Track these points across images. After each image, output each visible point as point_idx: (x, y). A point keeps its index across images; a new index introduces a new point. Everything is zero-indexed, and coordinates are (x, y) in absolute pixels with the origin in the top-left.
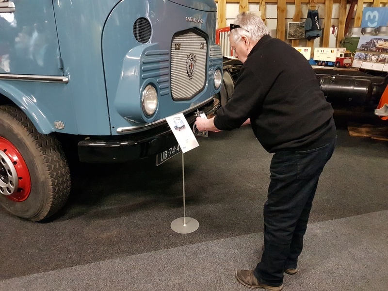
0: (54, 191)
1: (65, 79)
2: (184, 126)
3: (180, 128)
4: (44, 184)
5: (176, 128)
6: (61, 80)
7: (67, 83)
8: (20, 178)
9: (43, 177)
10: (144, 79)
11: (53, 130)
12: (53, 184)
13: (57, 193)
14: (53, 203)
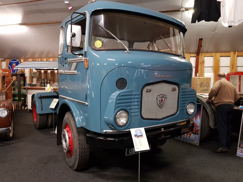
0: (79, 156)
1: (87, 104)
2: (142, 135)
3: (139, 136)
4: (76, 150)
5: (136, 136)
6: (85, 104)
7: (87, 105)
8: (70, 146)
9: (76, 148)
10: (118, 107)
11: (82, 126)
12: (79, 152)
13: (81, 157)
14: (79, 162)
